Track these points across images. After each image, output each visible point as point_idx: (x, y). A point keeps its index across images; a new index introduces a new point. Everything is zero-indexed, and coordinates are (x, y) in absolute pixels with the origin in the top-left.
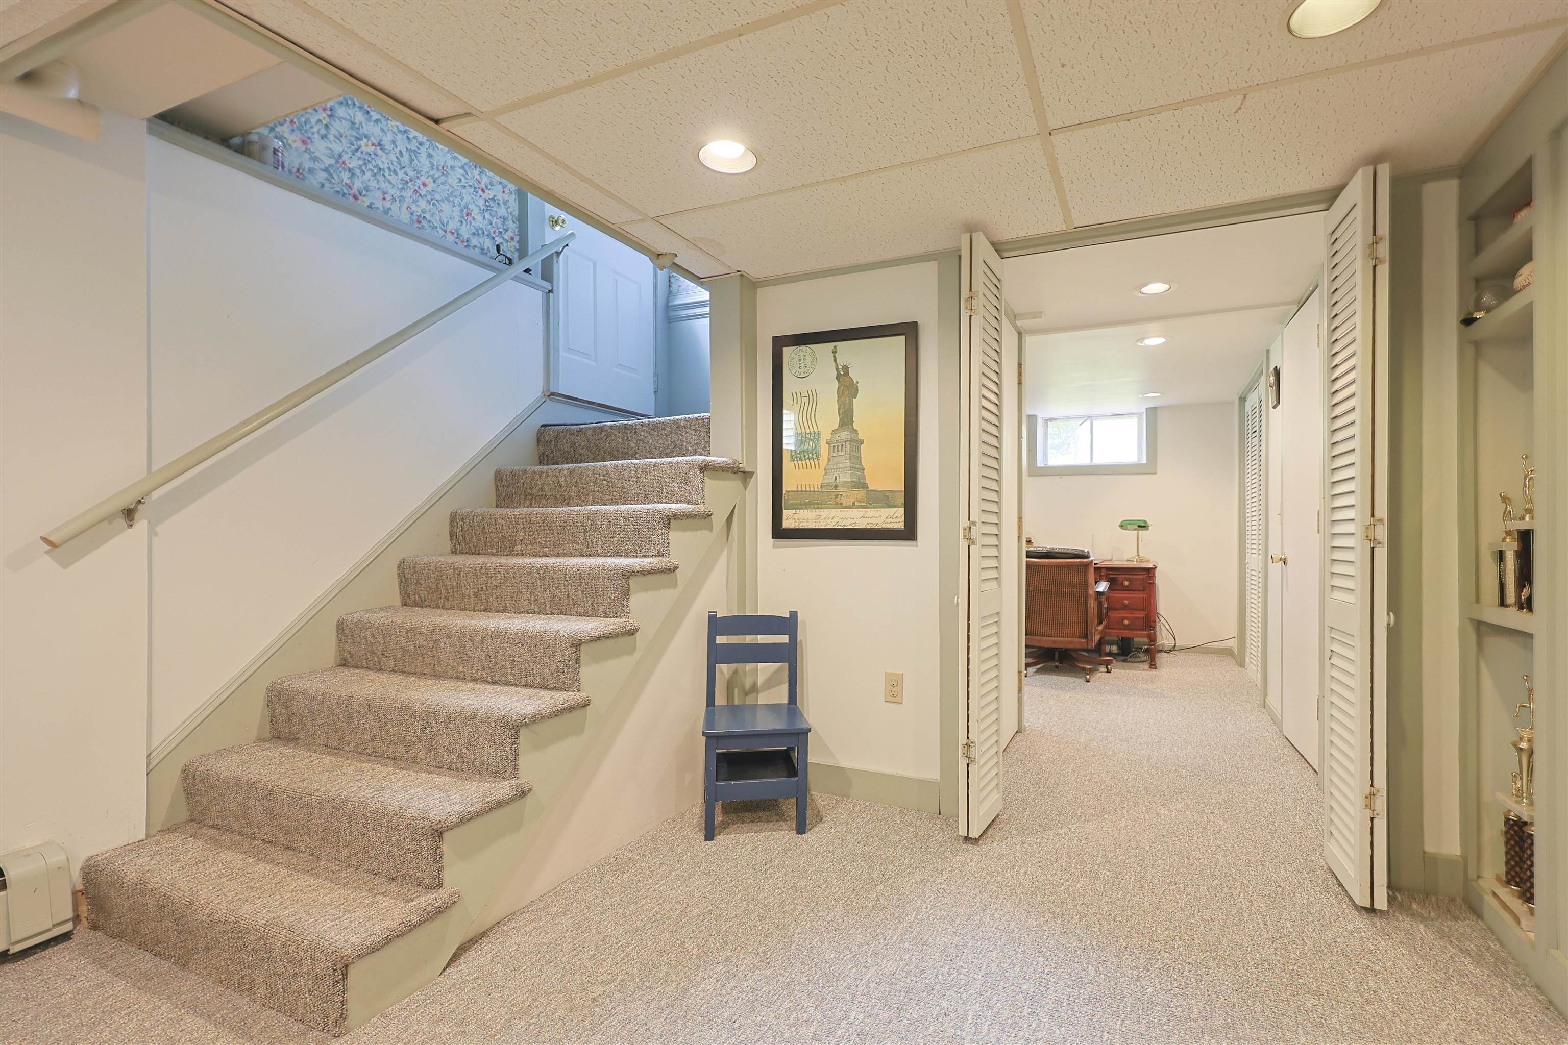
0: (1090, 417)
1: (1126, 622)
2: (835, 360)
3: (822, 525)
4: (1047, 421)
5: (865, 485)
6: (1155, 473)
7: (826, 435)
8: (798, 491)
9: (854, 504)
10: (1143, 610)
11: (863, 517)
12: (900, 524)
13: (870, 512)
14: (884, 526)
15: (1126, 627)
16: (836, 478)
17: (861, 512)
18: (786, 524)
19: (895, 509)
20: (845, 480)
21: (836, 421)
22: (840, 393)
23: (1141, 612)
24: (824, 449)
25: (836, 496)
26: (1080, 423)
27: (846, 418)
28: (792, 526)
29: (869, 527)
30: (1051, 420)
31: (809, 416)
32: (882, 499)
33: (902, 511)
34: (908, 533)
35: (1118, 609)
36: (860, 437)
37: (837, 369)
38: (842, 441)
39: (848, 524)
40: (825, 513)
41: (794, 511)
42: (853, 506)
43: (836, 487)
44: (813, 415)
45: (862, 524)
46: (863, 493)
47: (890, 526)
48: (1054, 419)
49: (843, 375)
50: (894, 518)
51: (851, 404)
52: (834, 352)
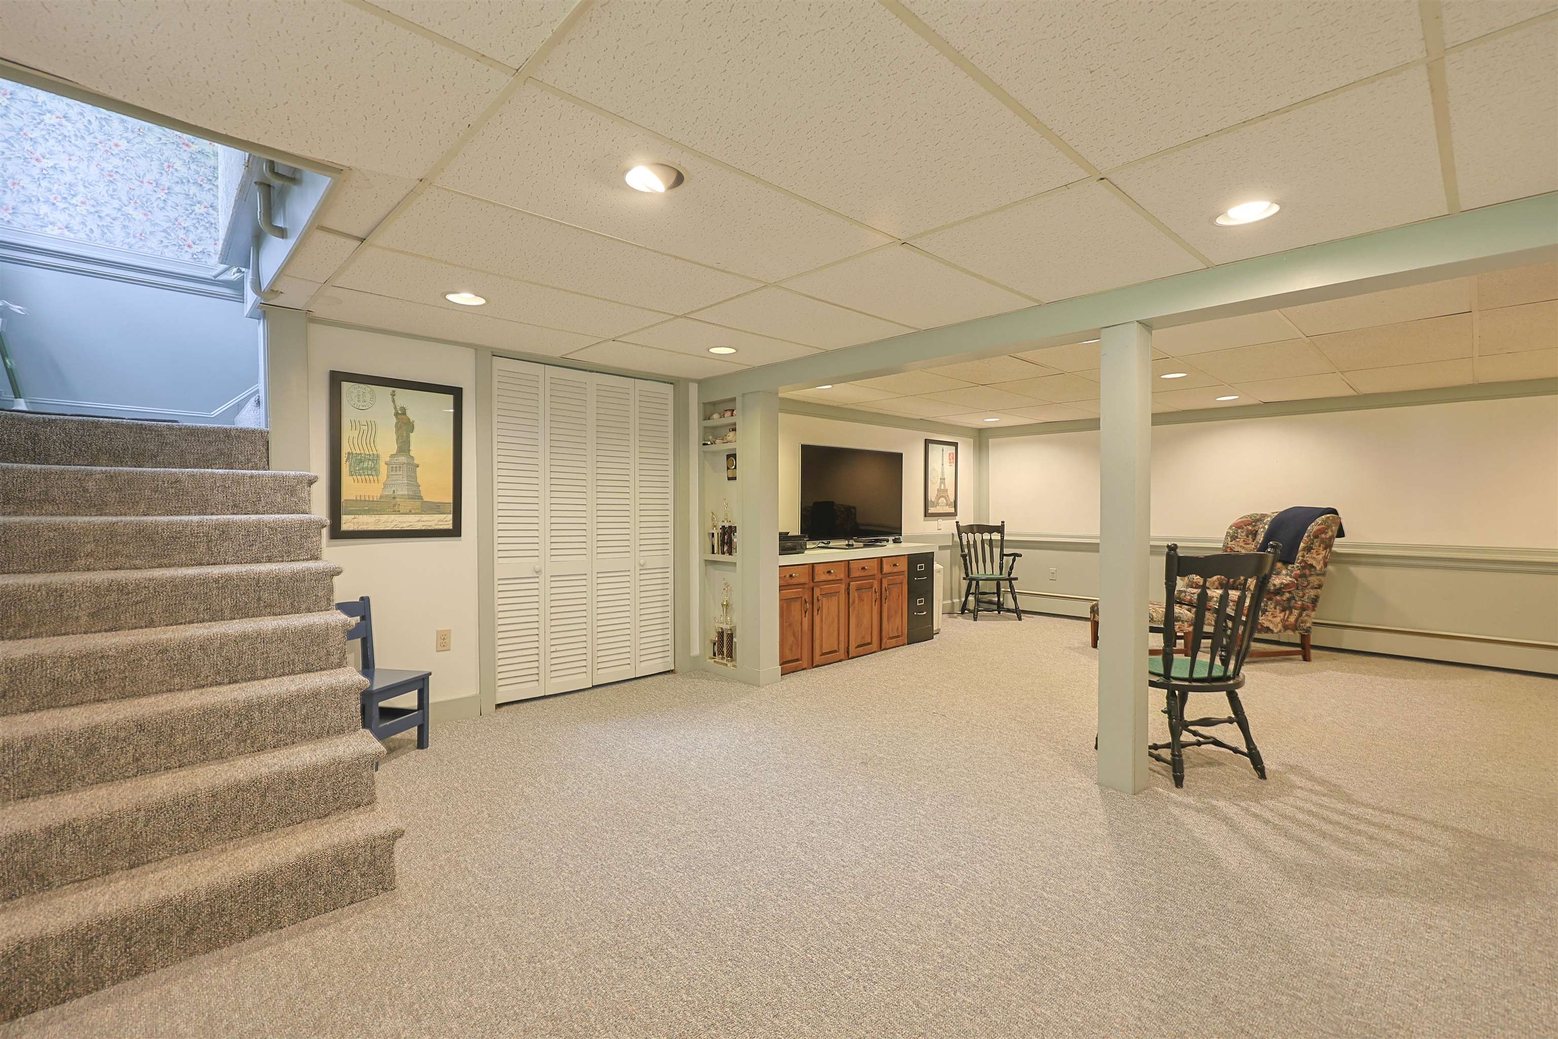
2: (394, 401)
3: (381, 527)
5: (420, 498)
7: (385, 458)
8: (356, 500)
9: (410, 511)
11: (419, 521)
12: (449, 525)
13: (425, 517)
14: (437, 527)
16: (394, 491)
17: (418, 517)
18: (345, 527)
19: (445, 515)
20: (401, 493)
21: (394, 448)
22: (398, 427)
24: (383, 469)
25: (394, 505)
27: (404, 447)
28: (351, 529)
29: (423, 528)
31: (368, 441)
32: (435, 508)
33: (450, 516)
34: (455, 531)
36: (416, 462)
37: (395, 408)
38: (400, 463)
39: (406, 526)
40: (384, 518)
41: (353, 516)
42: (410, 513)
43: (394, 498)
44: (372, 442)
45: (419, 526)
46: (418, 503)
47: (441, 527)
49: (401, 414)
50: (445, 521)
51: (408, 437)
52: (393, 395)
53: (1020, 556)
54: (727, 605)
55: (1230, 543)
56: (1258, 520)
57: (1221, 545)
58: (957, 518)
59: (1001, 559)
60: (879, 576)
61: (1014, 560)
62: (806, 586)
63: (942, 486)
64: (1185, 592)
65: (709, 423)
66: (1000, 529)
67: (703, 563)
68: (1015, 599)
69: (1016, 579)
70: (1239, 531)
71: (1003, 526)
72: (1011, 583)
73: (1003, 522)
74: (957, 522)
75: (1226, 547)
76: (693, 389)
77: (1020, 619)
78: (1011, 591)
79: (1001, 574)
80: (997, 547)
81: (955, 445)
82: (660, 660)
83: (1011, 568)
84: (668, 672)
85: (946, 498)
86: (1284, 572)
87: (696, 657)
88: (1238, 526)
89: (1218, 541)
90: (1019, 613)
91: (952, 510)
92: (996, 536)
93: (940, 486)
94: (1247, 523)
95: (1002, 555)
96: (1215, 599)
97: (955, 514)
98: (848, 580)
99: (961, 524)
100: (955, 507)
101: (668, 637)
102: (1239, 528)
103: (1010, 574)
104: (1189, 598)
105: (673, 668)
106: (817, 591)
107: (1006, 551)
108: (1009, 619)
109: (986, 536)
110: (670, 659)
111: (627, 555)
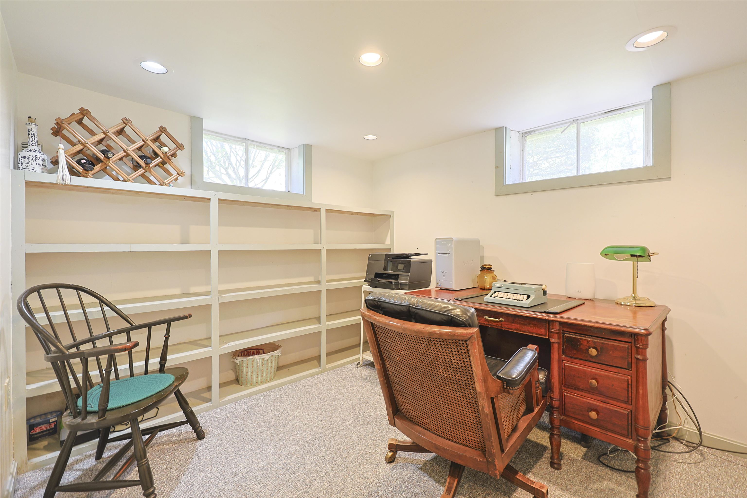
0: (575, 121)
1: (593, 415)
4: (524, 135)
6: (669, 178)
10: (626, 402)
15: (592, 422)
23: (624, 405)
26: (563, 128)
30: (529, 133)
35: (582, 390)
48: (532, 131)
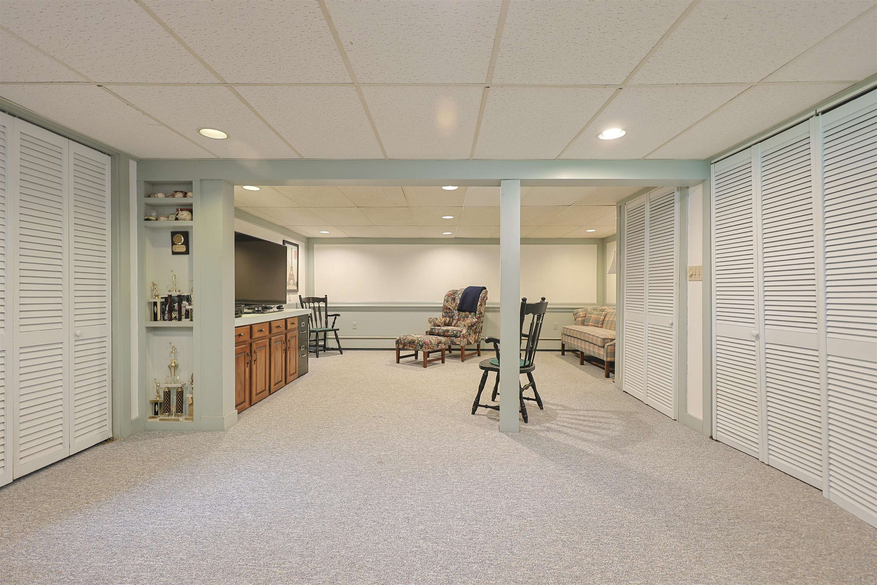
53: (339, 315)
54: (175, 366)
55: (446, 304)
56: (455, 293)
57: (442, 306)
58: (299, 294)
59: (326, 318)
60: (285, 332)
61: (335, 318)
62: (247, 343)
63: (292, 272)
64: (435, 329)
65: (151, 200)
66: (325, 300)
67: (144, 330)
68: (338, 342)
69: (338, 330)
70: (449, 298)
71: (326, 298)
72: (335, 332)
73: (326, 296)
74: (300, 296)
75: (444, 306)
76: (133, 166)
77: (342, 353)
78: (336, 338)
79: (327, 327)
80: (323, 311)
81: (297, 246)
82: (96, 432)
83: (334, 323)
84: (106, 441)
85: (293, 280)
86: (470, 316)
87: (137, 420)
88: (448, 295)
89: (441, 304)
90: (340, 350)
91: (296, 288)
92: (322, 304)
93: (291, 272)
94: (451, 294)
95: (327, 316)
96: (451, 331)
97: (297, 291)
98: (270, 336)
99: (303, 297)
100: (297, 286)
101: (106, 405)
102: (449, 296)
103: (333, 327)
104: (437, 331)
105: (110, 436)
106: (254, 346)
107: (329, 313)
108: (334, 354)
109: (316, 305)
110: (108, 428)
111: (60, 326)
